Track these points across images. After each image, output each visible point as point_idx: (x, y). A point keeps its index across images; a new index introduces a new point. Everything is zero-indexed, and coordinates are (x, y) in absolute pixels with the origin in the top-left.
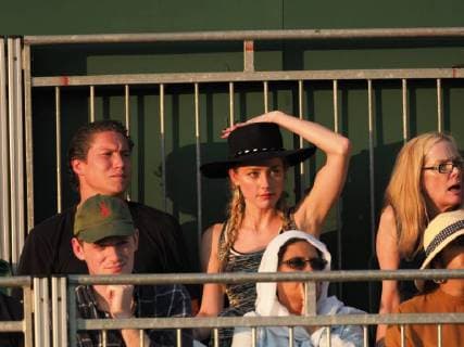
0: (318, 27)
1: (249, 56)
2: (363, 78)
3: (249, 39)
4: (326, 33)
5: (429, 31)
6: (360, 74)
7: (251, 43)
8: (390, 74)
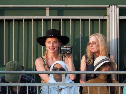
0: (67, 4)
2: (79, 18)
3: (47, 7)
4: (69, 6)
5: (97, 6)
6: (78, 17)
8: (86, 18)
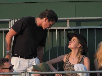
1: (68, 23)
4: (85, 18)
7: (69, 21)
